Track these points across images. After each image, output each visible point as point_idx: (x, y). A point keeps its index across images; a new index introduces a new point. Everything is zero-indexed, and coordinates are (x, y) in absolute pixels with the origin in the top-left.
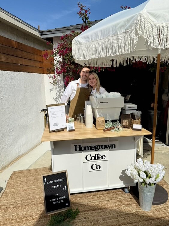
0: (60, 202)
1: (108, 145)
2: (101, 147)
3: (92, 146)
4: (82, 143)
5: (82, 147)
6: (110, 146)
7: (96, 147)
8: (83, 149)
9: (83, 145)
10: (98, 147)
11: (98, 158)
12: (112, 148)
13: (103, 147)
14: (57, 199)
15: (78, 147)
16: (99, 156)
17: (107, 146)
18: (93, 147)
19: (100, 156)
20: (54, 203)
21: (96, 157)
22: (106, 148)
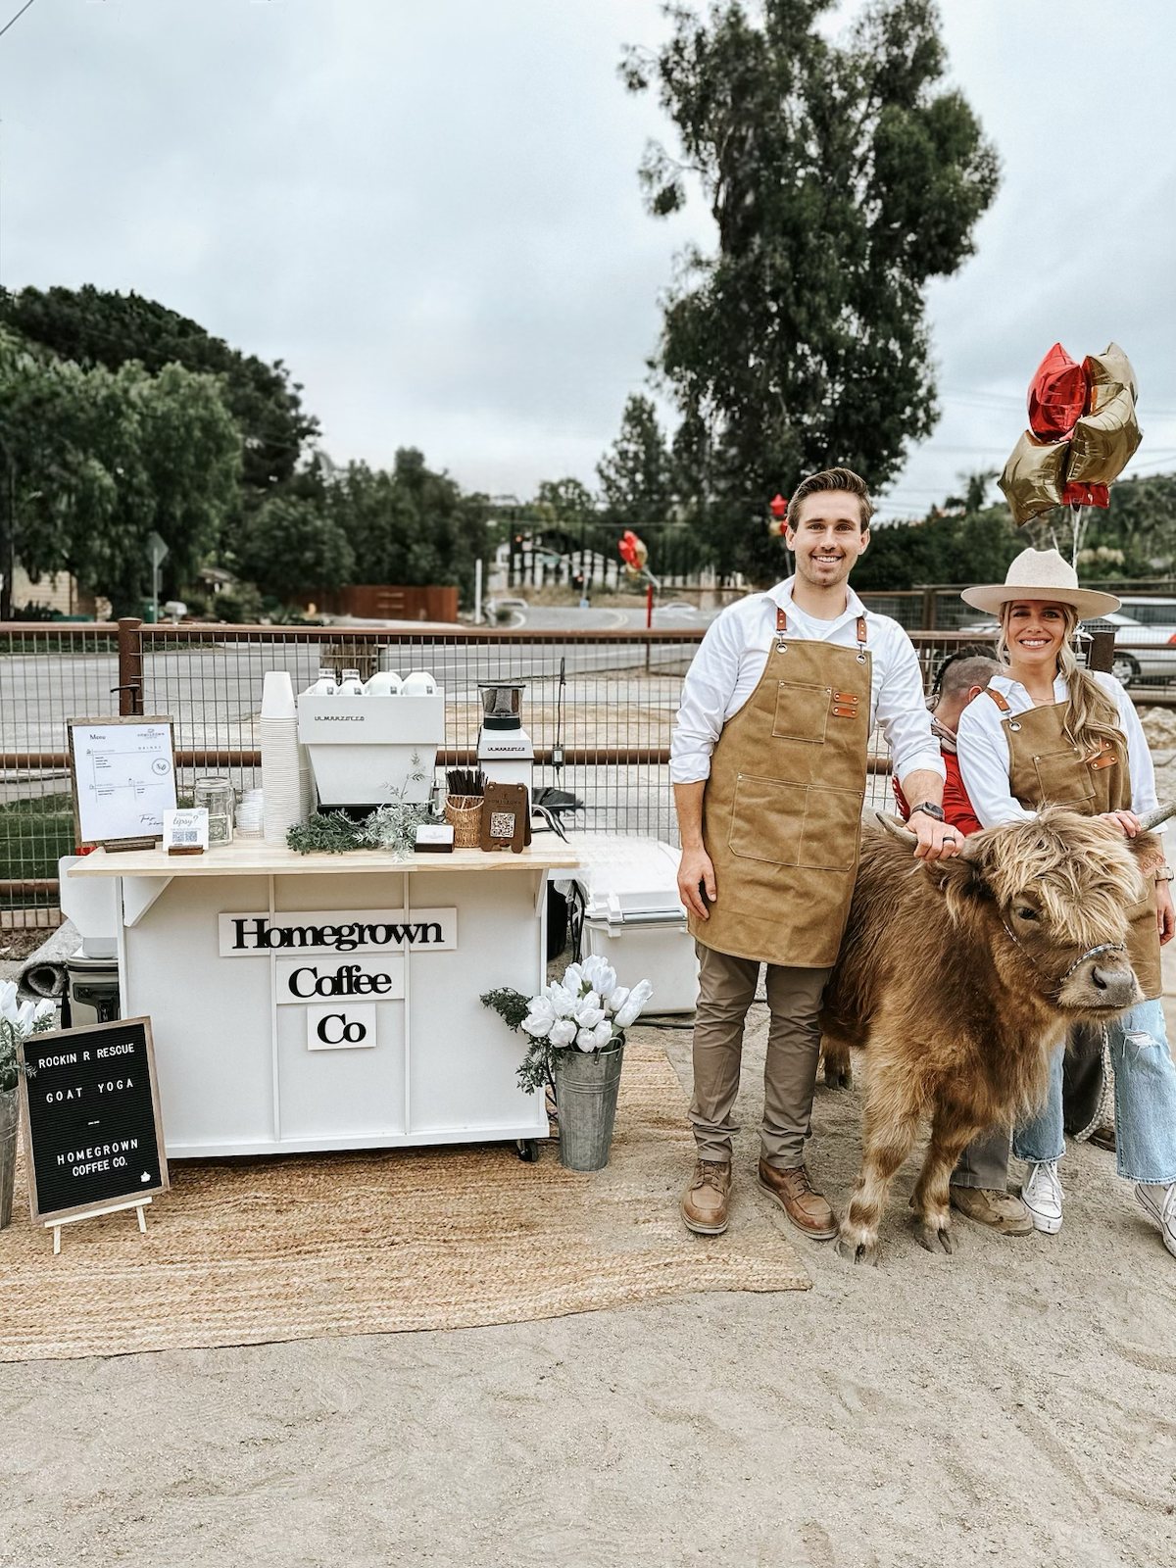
0: (110, 1164)
1: (406, 928)
2: (367, 933)
3: (323, 928)
4: (272, 910)
5: (271, 930)
6: (413, 929)
7: (345, 931)
8: (275, 938)
9: (277, 921)
10: (352, 932)
11: (355, 986)
12: (425, 939)
13: (381, 934)
14: (93, 1154)
15: (250, 927)
16: (359, 978)
17: (401, 931)
18: (328, 931)
19: (364, 980)
20: (79, 1171)
21: (345, 980)
22: (393, 938)
